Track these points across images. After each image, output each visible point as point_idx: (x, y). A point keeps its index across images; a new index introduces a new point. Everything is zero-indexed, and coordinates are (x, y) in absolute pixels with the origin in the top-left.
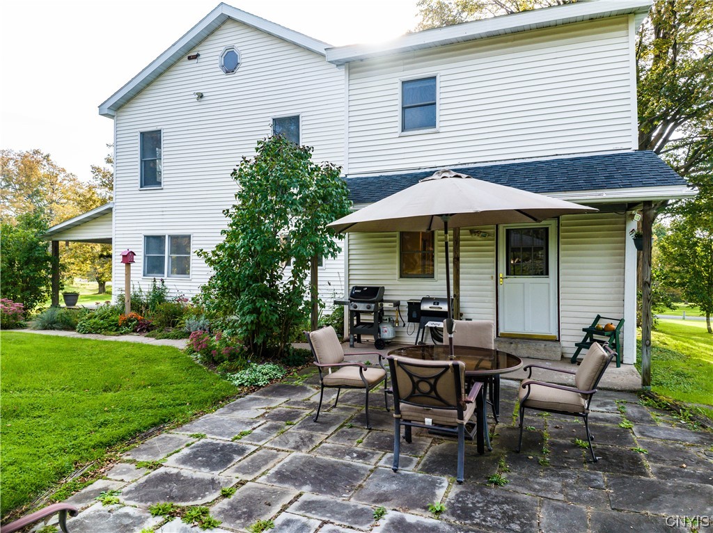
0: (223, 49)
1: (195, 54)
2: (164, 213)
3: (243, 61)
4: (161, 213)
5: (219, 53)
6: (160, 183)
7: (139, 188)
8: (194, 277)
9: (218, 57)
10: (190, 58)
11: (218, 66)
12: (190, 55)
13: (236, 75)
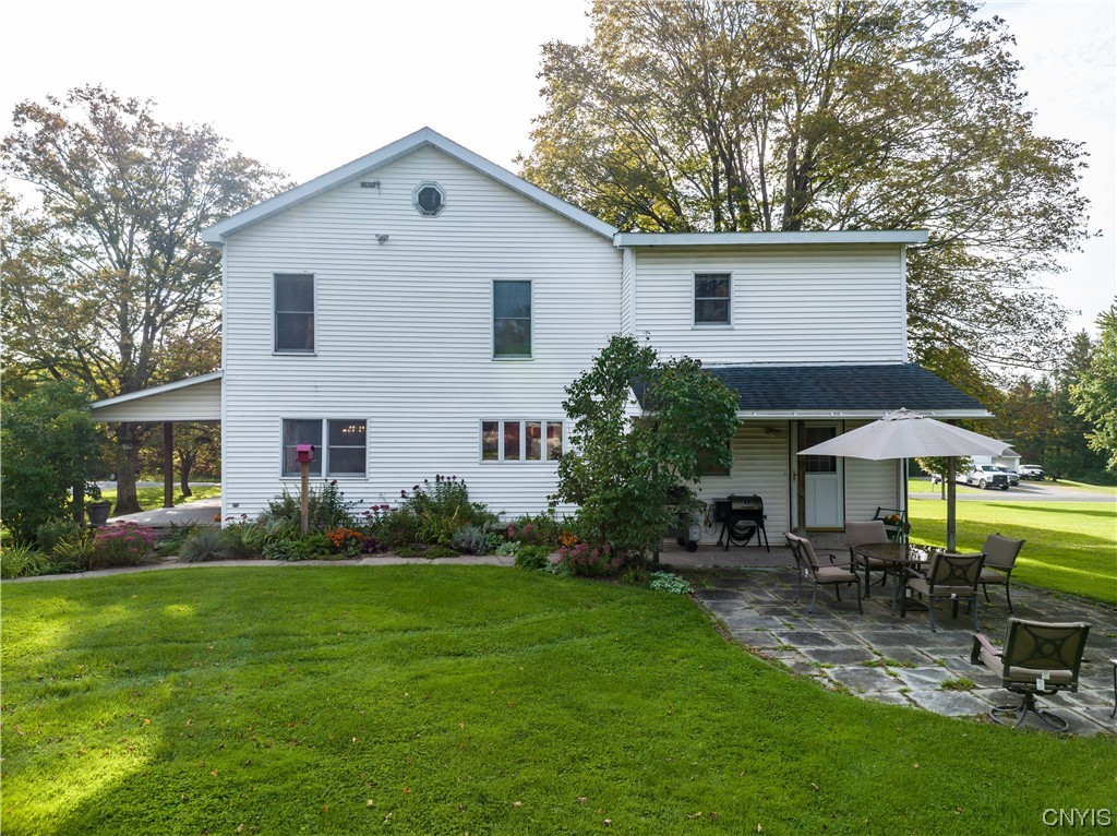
0: (418, 182)
1: (376, 180)
2: (319, 389)
3: (448, 203)
4: (314, 389)
5: (413, 187)
6: (312, 348)
7: (272, 351)
8: (372, 475)
9: (410, 192)
10: (364, 185)
11: (410, 203)
12: (363, 181)
13: (439, 219)
